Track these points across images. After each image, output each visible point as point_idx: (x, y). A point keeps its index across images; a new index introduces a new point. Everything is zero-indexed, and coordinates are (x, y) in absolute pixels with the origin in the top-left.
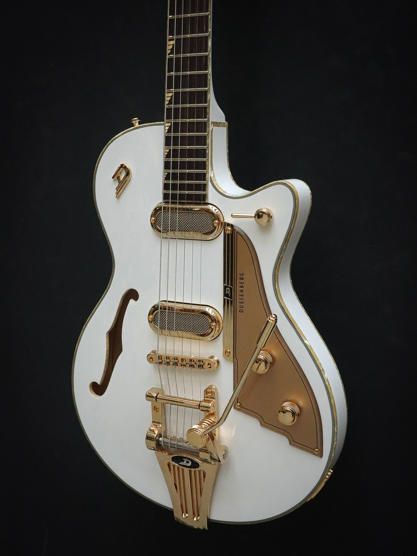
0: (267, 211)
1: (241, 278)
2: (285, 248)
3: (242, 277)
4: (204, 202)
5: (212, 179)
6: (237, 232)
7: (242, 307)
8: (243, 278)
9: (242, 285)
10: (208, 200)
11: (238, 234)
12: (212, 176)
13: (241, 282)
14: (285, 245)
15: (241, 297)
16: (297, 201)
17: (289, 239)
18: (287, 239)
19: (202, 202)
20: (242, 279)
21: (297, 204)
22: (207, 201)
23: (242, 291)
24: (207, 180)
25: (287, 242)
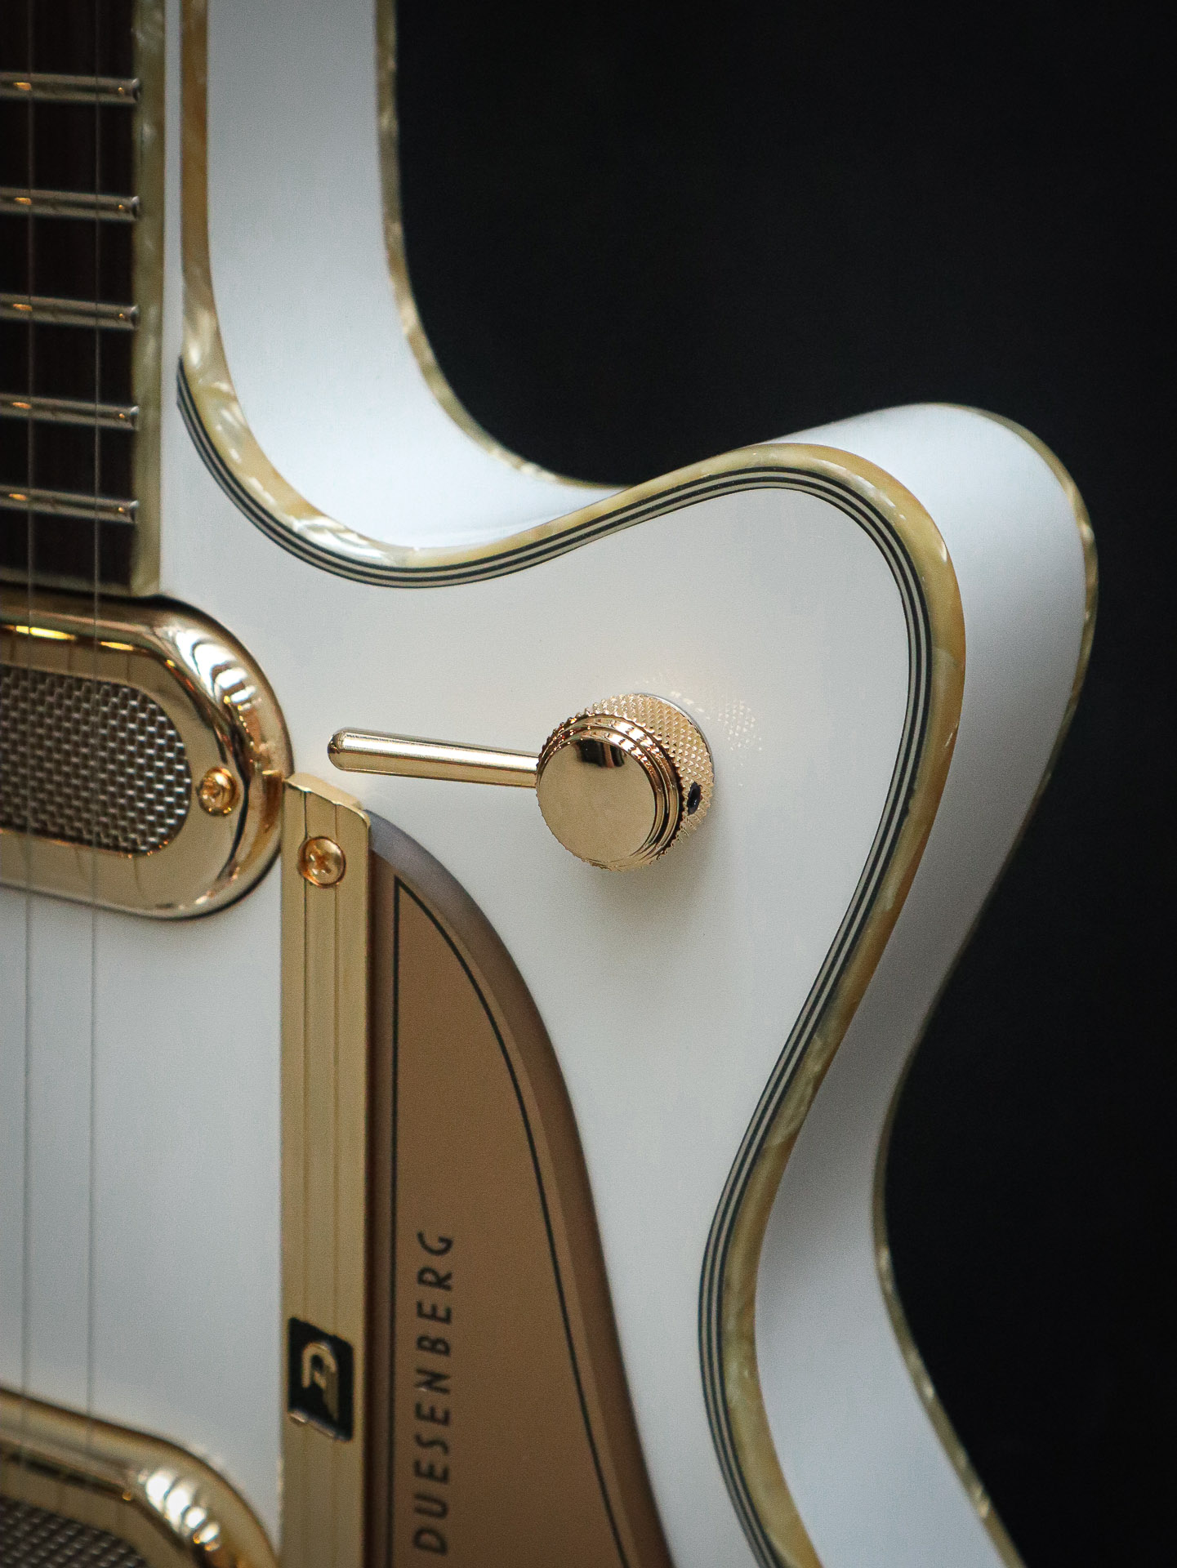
0: (648, 742)
1: (429, 1277)
2: (813, 1066)
3: (441, 1264)
4: (115, 590)
5: (198, 385)
6: (398, 882)
7: (436, 1508)
8: (449, 1276)
9: (435, 1329)
10: (155, 573)
11: (402, 893)
12: (195, 357)
13: (427, 1309)
14: (817, 1043)
15: (429, 1430)
16: (942, 656)
17: (860, 991)
18: (840, 1003)
19: (98, 588)
20: (442, 1282)
21: (941, 682)
22: (142, 587)
23: (433, 1380)
24: (140, 389)
25: (833, 1023)
